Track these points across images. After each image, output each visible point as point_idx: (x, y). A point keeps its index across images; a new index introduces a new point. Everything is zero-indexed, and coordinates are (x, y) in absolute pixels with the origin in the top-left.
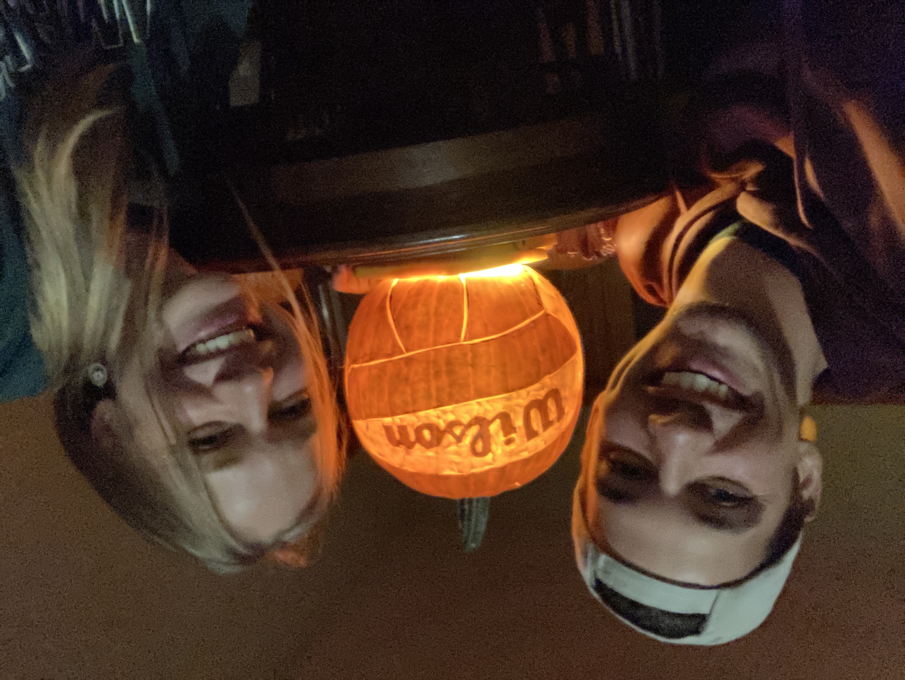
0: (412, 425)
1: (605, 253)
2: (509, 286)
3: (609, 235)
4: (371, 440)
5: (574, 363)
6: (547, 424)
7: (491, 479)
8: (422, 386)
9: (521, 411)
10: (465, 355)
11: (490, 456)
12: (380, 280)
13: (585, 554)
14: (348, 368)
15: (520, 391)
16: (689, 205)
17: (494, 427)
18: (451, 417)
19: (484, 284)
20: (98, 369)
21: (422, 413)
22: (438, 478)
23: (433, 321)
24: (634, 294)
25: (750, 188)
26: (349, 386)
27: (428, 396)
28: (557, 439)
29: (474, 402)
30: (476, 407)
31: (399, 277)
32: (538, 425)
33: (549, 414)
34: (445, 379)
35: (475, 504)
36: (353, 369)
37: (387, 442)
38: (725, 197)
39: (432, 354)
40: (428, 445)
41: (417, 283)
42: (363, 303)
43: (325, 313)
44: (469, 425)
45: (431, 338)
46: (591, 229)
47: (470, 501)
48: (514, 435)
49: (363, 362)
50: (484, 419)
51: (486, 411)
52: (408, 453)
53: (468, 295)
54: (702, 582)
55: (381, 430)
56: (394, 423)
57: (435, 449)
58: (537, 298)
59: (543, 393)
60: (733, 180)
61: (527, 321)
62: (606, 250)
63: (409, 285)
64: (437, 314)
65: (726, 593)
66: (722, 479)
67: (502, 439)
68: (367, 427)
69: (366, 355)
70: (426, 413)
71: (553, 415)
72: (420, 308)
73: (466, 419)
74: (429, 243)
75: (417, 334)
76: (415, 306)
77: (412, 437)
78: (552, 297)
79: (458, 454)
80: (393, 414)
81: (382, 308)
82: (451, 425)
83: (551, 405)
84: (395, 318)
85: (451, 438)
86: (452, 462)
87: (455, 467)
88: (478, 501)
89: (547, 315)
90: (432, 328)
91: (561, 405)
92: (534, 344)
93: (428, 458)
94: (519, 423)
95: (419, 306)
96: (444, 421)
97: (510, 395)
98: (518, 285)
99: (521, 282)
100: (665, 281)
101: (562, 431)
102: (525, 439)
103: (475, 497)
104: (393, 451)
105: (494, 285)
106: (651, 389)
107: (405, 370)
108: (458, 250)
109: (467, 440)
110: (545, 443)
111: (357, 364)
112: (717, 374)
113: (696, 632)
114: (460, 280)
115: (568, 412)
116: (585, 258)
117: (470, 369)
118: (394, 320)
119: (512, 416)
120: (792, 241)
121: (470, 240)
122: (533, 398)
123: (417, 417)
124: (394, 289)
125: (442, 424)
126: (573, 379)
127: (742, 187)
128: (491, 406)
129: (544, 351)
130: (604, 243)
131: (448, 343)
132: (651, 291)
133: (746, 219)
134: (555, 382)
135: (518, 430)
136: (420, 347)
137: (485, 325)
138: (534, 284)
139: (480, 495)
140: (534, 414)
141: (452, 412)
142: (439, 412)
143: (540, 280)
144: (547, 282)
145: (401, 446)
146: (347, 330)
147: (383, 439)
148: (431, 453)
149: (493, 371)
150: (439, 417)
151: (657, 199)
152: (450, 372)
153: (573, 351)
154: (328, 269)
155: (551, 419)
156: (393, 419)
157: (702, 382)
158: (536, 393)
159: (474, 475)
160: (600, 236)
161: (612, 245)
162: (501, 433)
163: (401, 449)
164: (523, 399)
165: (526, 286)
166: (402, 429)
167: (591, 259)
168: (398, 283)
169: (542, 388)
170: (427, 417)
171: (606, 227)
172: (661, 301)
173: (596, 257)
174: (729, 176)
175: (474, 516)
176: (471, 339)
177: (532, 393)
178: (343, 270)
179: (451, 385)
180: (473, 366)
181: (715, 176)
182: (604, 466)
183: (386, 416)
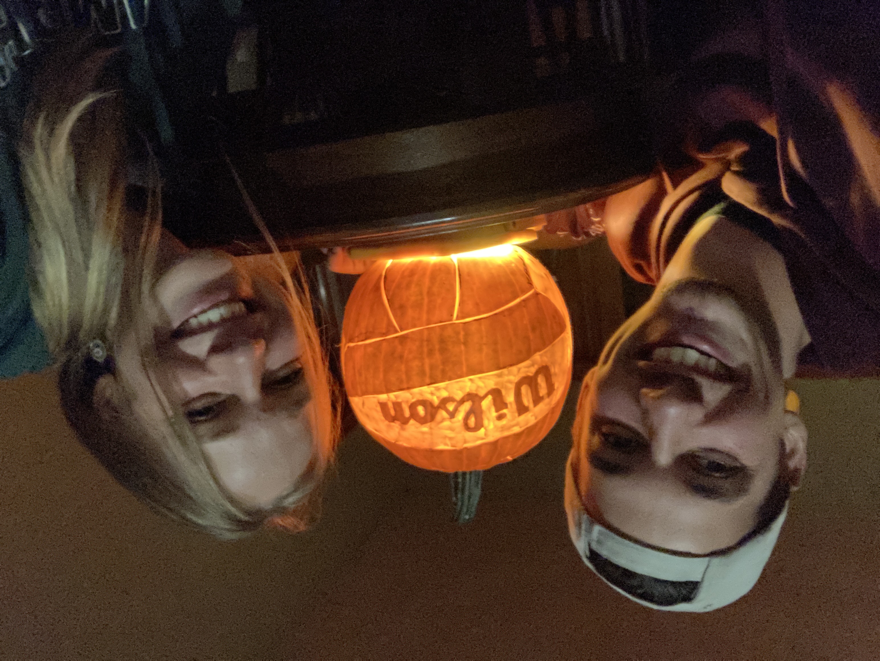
0: (407, 402)
1: (593, 233)
2: (500, 266)
3: (597, 216)
4: (367, 416)
5: (563, 341)
6: (537, 400)
7: (484, 454)
8: (415, 364)
9: (512, 386)
10: (458, 333)
11: (482, 430)
12: (375, 262)
13: (579, 525)
14: (345, 346)
15: (510, 368)
16: (675, 185)
17: (486, 403)
18: (445, 394)
19: (475, 264)
20: (98, 346)
21: (416, 390)
22: (432, 453)
23: (426, 301)
24: (623, 273)
25: (735, 168)
26: (345, 363)
27: (422, 373)
28: (547, 415)
29: (466, 379)
30: (469, 384)
31: (393, 258)
32: (528, 401)
33: (539, 390)
34: (438, 356)
35: (468, 476)
36: (348, 347)
37: (383, 418)
38: (711, 177)
39: (426, 333)
40: (423, 421)
41: (411, 264)
42: (359, 283)
43: (323, 292)
44: (462, 401)
45: (424, 317)
46: (581, 209)
47: (464, 474)
48: (505, 411)
49: (358, 341)
50: (476, 395)
51: (478, 387)
52: (403, 429)
53: (460, 275)
54: (693, 551)
55: (376, 406)
56: (389, 400)
57: (428, 424)
58: (527, 278)
59: (533, 370)
60: (717, 160)
61: (518, 300)
62: (595, 230)
63: (403, 265)
64: (430, 293)
65: (716, 561)
66: (712, 450)
67: (494, 414)
68: (363, 404)
69: (361, 334)
70: (420, 390)
71: (543, 391)
72: (414, 289)
73: (459, 395)
74: (423, 225)
75: (410, 313)
76: (408, 286)
77: (407, 413)
78: (542, 277)
79: (451, 429)
80: (388, 391)
81: (377, 288)
82: (444, 401)
83: (541, 381)
84: (389, 298)
85: (444, 414)
86: (445, 437)
87: (448, 442)
88: (471, 473)
89: (537, 294)
90: (425, 308)
91: (551, 381)
92: (525, 322)
93: (423, 433)
94: (510, 398)
95: (413, 286)
96: (438, 397)
97: (502, 372)
98: (508, 265)
99: (511, 262)
100: (653, 260)
101: (552, 406)
102: (517, 415)
103: (468, 471)
104: (389, 426)
105: (486, 265)
106: (641, 363)
107: (399, 348)
108: (450, 232)
109: (460, 416)
110: (536, 418)
111: (352, 342)
112: (706, 348)
113: (687, 599)
114: (451, 260)
115: (558, 388)
116: (574, 238)
117: (463, 347)
118: (388, 300)
119: (504, 392)
120: (776, 220)
121: (461, 222)
122: (523, 375)
123: (411, 394)
124: (389, 270)
125: (436, 401)
126: (563, 356)
127: (727, 166)
128: (483, 382)
129: (534, 329)
130: (593, 223)
131: (441, 322)
132: (639, 268)
133: (732, 198)
134: (545, 359)
135: (509, 406)
136: (414, 326)
137: (477, 304)
138: (524, 264)
139: (472, 469)
140: (525, 389)
141: (446, 389)
142: (433, 389)
143: (530, 259)
144: (537, 261)
145: (396, 421)
146: (343, 310)
147: (378, 415)
148: (425, 429)
149: (485, 349)
150: (432, 394)
151: (644, 181)
152: (443, 350)
153: (562, 329)
154: (325, 251)
155: (541, 395)
156: (388, 395)
157: (692, 356)
158: (526, 369)
159: (466, 448)
160: (589, 216)
161: (601, 225)
162: (493, 409)
163: (396, 425)
164: (515, 376)
165: (516, 266)
166: (397, 405)
167: (580, 239)
168: (392, 263)
169: (533, 365)
170: (421, 394)
171: (594, 206)
172: (649, 279)
173: (585, 237)
174: (714, 157)
175: (467, 488)
176: (463, 318)
177: (523, 370)
178: (339, 250)
179: (445, 362)
180: (465, 343)
181: (702, 157)
182: (596, 440)
183: (382, 393)
